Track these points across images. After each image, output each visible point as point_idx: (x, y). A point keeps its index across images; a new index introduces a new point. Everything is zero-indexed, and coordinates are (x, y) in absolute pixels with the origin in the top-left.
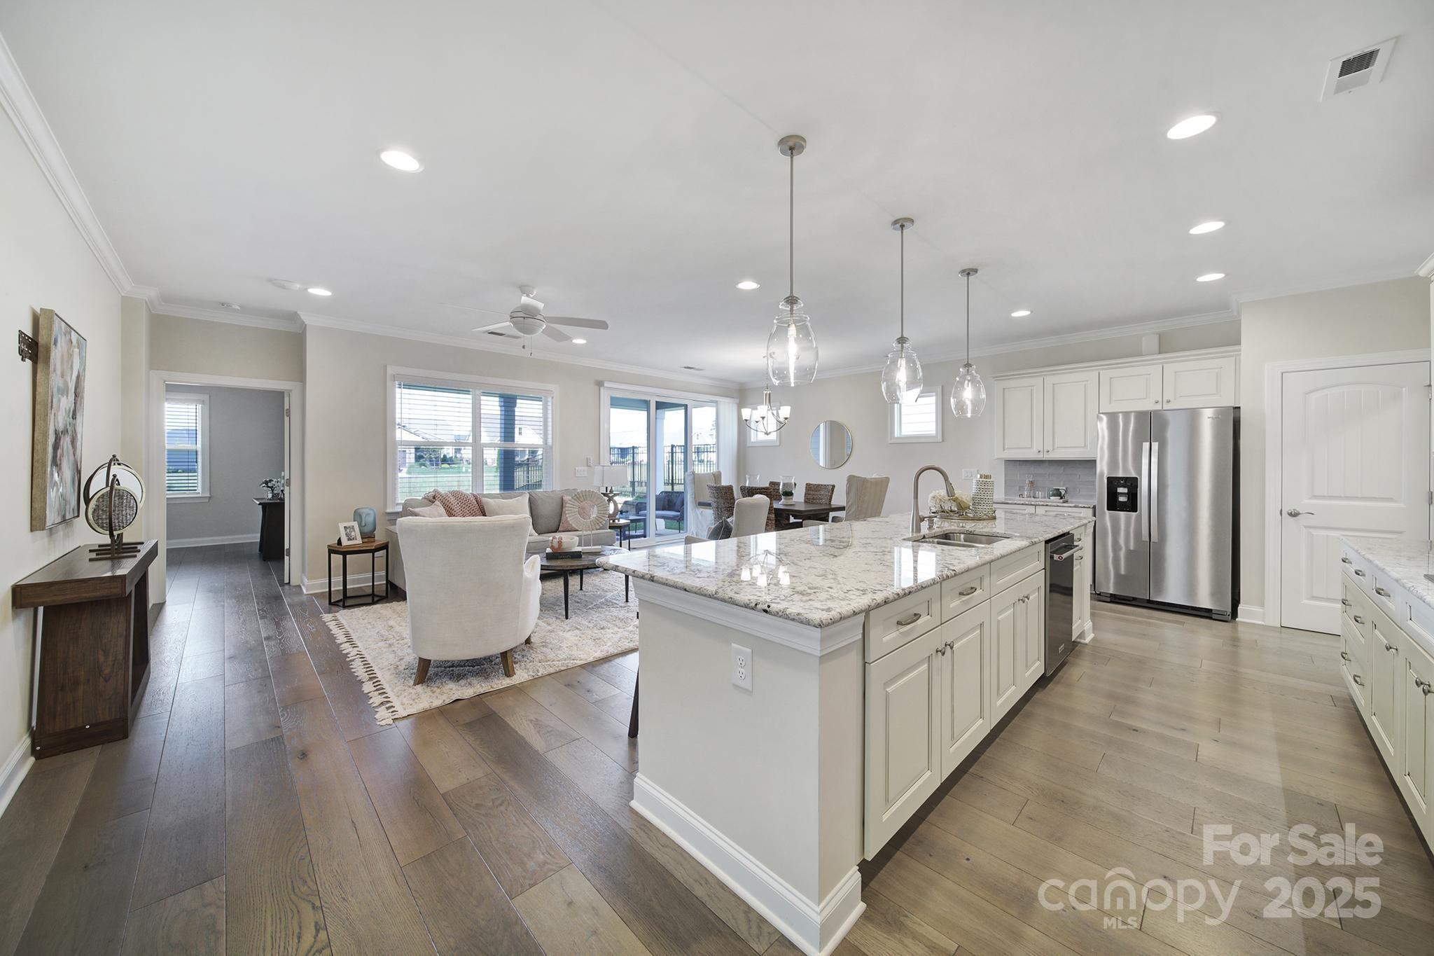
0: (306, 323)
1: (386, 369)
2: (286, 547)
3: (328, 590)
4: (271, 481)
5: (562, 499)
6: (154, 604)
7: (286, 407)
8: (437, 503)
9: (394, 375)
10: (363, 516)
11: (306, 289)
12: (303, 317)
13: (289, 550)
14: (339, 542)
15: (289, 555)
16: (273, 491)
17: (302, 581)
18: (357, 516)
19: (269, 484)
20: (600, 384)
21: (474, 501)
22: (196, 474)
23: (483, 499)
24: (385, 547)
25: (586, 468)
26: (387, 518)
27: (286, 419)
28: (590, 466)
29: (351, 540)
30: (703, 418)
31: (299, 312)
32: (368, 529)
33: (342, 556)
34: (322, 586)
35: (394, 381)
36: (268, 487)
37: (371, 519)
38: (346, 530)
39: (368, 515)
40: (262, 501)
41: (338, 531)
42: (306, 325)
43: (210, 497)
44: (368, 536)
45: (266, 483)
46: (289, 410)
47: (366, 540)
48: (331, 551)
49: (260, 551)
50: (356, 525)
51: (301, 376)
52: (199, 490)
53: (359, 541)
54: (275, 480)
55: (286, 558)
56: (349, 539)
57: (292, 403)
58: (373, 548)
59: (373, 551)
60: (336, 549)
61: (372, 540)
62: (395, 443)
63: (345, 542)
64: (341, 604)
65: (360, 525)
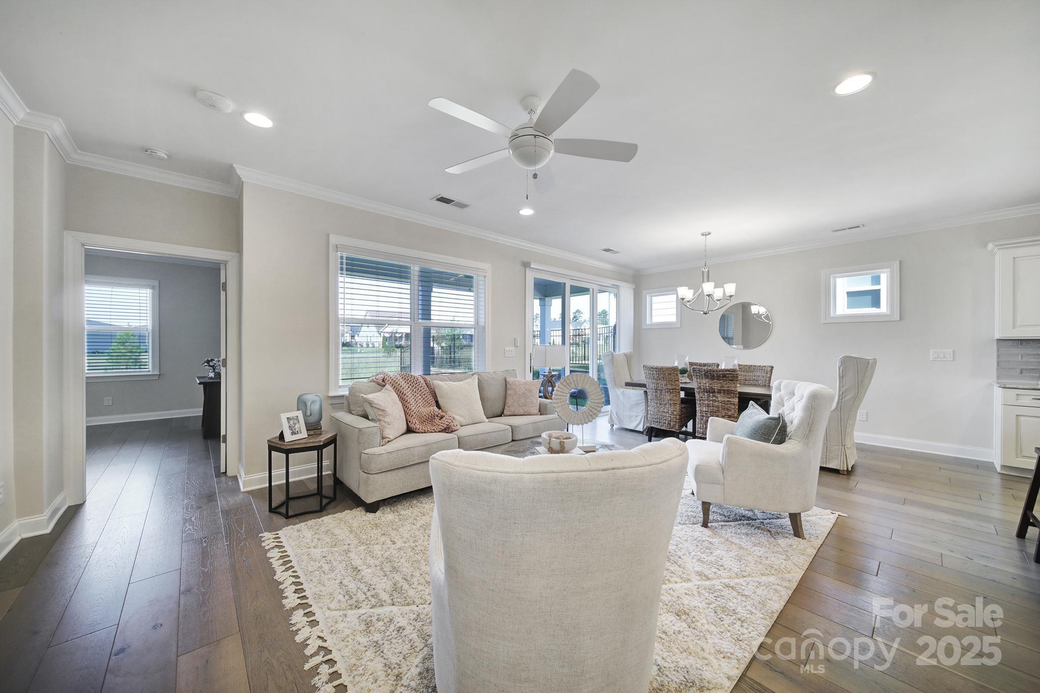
0: (243, 180)
1: (329, 236)
2: (223, 433)
3: (267, 485)
4: (212, 360)
5: (505, 380)
6: (69, 507)
7: (223, 280)
8: (388, 386)
9: (337, 245)
10: (309, 404)
11: (242, 114)
12: (239, 172)
13: (225, 437)
14: (281, 437)
15: (225, 441)
16: (214, 369)
17: (239, 472)
18: (302, 404)
19: (211, 364)
20: (526, 265)
21: (424, 384)
22: (147, 354)
23: (435, 381)
24: (333, 441)
25: (514, 348)
26: (330, 402)
27: (223, 293)
28: (517, 346)
29: (295, 434)
30: (606, 302)
31: (234, 165)
32: (312, 419)
33: (285, 455)
34: (260, 481)
35: (337, 252)
36: (210, 366)
37: (316, 407)
38: (289, 422)
39: (313, 402)
40: (203, 380)
41: (281, 425)
42: (243, 182)
43: (159, 375)
44: (314, 427)
45: (208, 362)
46: (225, 284)
47: (312, 433)
48: (272, 448)
49: (202, 427)
50: (300, 414)
51: (238, 247)
52: (150, 367)
53: (304, 434)
54: (216, 359)
55: (223, 445)
56: (293, 433)
57: (229, 276)
58: (322, 444)
59: (319, 448)
60: (278, 446)
61: (318, 432)
62: (337, 320)
63: (288, 437)
64: (283, 510)
65: (305, 415)
